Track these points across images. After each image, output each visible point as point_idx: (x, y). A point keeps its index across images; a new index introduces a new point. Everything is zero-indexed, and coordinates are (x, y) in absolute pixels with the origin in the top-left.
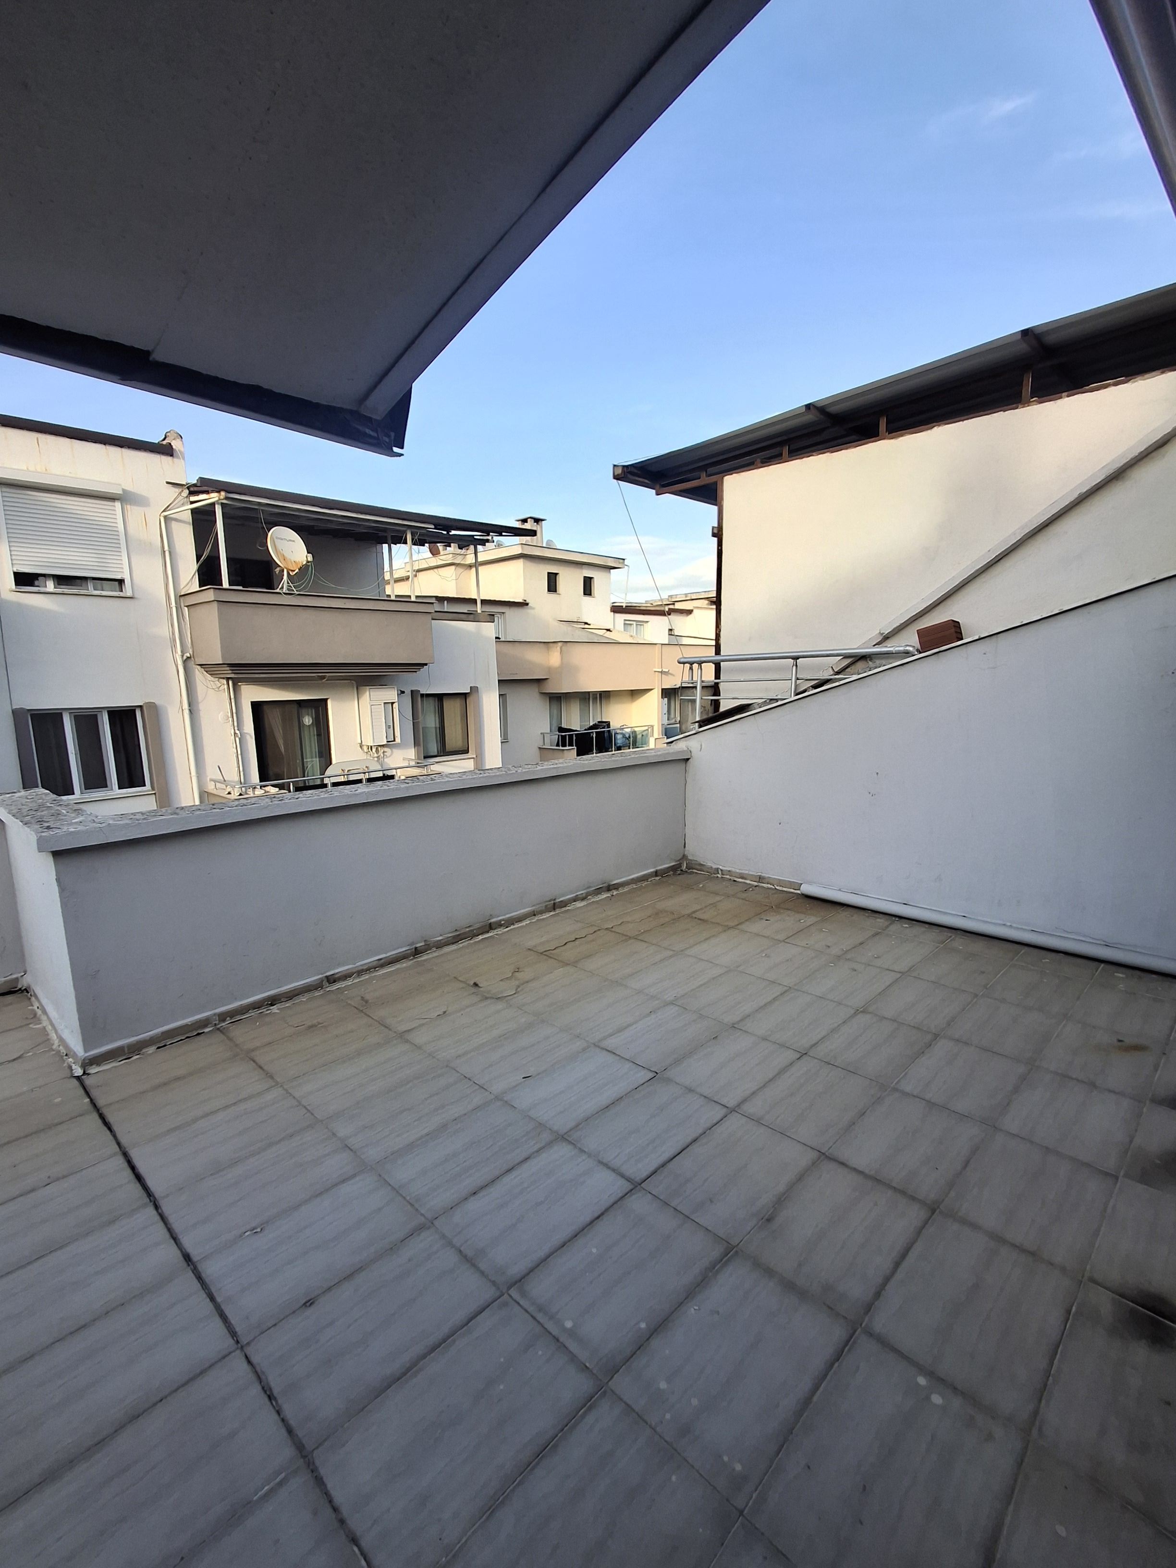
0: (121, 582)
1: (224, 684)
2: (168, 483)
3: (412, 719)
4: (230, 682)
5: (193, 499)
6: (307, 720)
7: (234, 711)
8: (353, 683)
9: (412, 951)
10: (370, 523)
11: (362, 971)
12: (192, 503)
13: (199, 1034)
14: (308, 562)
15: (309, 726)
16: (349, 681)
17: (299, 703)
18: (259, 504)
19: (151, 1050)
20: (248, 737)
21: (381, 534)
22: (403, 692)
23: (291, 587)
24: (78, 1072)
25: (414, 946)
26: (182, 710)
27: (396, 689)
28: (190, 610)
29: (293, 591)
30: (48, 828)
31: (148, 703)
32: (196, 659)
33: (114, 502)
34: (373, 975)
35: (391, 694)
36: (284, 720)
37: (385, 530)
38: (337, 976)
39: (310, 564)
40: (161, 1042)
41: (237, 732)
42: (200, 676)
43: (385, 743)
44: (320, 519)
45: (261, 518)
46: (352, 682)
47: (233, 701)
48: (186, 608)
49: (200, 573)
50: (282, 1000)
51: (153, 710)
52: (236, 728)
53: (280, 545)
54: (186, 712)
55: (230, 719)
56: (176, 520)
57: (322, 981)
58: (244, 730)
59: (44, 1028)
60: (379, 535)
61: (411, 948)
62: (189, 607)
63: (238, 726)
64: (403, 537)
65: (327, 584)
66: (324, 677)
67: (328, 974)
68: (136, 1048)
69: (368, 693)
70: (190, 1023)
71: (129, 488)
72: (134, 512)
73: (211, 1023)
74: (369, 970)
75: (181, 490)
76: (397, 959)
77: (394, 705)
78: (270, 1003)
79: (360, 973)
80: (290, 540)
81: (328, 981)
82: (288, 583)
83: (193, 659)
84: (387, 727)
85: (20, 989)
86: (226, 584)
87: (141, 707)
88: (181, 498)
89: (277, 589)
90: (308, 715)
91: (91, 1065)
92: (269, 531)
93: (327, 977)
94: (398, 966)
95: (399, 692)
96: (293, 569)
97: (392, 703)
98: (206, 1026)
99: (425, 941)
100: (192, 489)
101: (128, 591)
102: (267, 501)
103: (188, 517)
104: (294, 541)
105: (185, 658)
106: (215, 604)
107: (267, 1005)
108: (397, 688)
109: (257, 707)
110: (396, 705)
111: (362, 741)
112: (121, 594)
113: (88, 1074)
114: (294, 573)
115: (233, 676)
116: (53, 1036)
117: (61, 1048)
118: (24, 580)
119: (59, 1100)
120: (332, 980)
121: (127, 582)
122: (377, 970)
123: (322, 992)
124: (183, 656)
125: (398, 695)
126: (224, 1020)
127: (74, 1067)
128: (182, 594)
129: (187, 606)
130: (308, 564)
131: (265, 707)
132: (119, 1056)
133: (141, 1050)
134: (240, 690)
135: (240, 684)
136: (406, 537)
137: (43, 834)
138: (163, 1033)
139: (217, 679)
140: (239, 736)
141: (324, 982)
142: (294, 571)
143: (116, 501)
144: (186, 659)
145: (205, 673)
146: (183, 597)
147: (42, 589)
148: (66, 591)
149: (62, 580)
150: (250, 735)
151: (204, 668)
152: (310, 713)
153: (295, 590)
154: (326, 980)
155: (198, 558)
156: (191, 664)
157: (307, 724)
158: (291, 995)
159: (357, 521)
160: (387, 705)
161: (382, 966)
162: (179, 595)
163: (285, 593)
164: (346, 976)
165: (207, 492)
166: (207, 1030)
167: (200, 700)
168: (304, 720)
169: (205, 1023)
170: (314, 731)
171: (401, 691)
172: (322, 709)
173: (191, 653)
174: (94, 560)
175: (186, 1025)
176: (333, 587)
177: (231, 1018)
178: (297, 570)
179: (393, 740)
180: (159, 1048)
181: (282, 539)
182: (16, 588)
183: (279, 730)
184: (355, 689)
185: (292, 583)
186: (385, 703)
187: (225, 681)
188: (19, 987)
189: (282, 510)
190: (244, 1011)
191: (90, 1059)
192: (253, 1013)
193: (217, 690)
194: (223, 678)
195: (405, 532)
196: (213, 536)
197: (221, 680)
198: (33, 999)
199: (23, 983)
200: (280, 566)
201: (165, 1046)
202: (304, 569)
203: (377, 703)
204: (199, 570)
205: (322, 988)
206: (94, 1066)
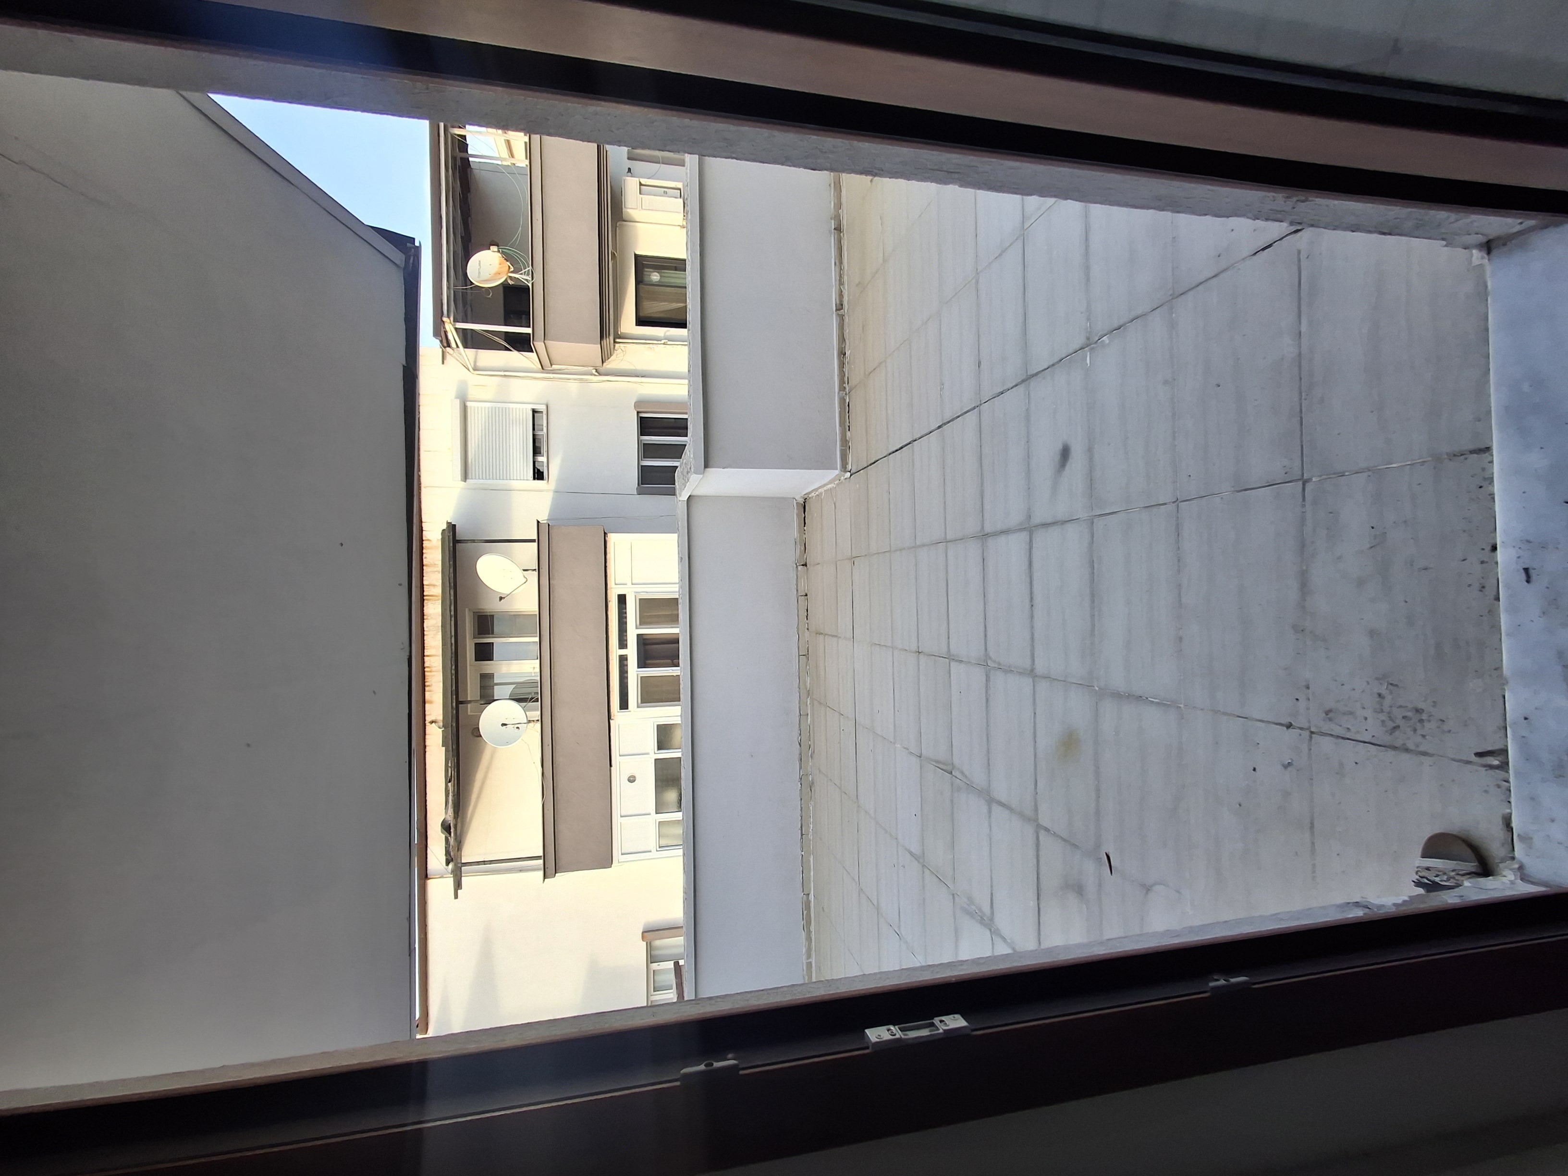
0: (534, 412)
2: (443, 363)
3: (658, 165)
4: (618, 340)
5: (453, 345)
6: (655, 277)
7: (643, 341)
8: (620, 225)
9: (836, 234)
10: (449, 176)
11: (840, 280)
12: (458, 346)
13: (849, 405)
14: (499, 251)
15: (661, 276)
16: (617, 228)
17: (639, 281)
18: (448, 288)
19: (848, 434)
20: (668, 334)
21: (459, 162)
22: (629, 170)
23: (525, 272)
24: (848, 474)
25: (833, 231)
26: (642, 382)
27: (624, 178)
28: (555, 363)
29: (529, 270)
30: (690, 469)
31: (635, 407)
32: (598, 365)
33: (467, 406)
34: (846, 272)
35: (631, 185)
36: (655, 300)
37: (454, 159)
38: (838, 302)
39: (500, 250)
40: (845, 427)
41: (663, 342)
42: (611, 364)
43: (681, 201)
44: (453, 229)
45: (462, 289)
46: (618, 225)
47: (633, 341)
48: (553, 366)
49: (521, 349)
50: (843, 346)
51: (639, 404)
53: (485, 275)
54: (643, 379)
55: (650, 346)
56: (475, 362)
57: (838, 314)
58: (661, 336)
59: (825, 491)
60: (460, 164)
61: (833, 234)
62: (552, 364)
63: (658, 340)
64: (459, 139)
65: (518, 235)
66: (613, 254)
67: (834, 309)
68: (845, 442)
69: (629, 211)
70: (839, 410)
71: (453, 394)
72: (473, 393)
73: (844, 397)
74: (841, 274)
75: (447, 354)
76: (839, 248)
77: (643, 183)
78: (842, 356)
79: (841, 283)
80: (480, 265)
81: (840, 310)
82: (521, 274)
83: (597, 368)
84: (665, 195)
85: (804, 502)
86: (528, 330)
87: (638, 413)
88: (454, 355)
89: (529, 286)
90: (650, 275)
91: (846, 468)
92: (474, 284)
93: (837, 310)
94: (845, 248)
95: (629, 174)
96: (507, 268)
97: (641, 184)
98: (845, 400)
99: (831, 219)
100: (445, 345)
101: (541, 408)
102: (444, 280)
103: (471, 352)
104: (480, 261)
105: (596, 374)
106: (548, 342)
107: (843, 358)
108: (625, 176)
109: (641, 321)
110: (643, 181)
111: (679, 226)
112: (545, 412)
113: (851, 470)
114: (511, 267)
115: (612, 338)
116: (829, 486)
117: (836, 483)
118: (538, 475)
119: (858, 486)
120: (840, 307)
121: (535, 407)
122: (843, 268)
123: (846, 317)
124: (595, 375)
125: (632, 177)
126: (845, 388)
127: (845, 477)
128: (540, 367)
129: (551, 365)
130: (501, 252)
131: (641, 314)
132: (846, 452)
133: (847, 440)
134: (624, 333)
135: (620, 333)
136: (459, 135)
137: (693, 471)
138: (840, 426)
139: (615, 351)
140: (667, 340)
141: (840, 313)
142: (509, 267)
143: (466, 405)
144: (598, 373)
145: (609, 360)
146: (544, 367)
147: (545, 464)
148: (545, 449)
149: (536, 451)
150: (665, 332)
151: (605, 360)
152: (648, 273)
153: (529, 269)
154: (838, 311)
155: (507, 349)
156: (601, 369)
157: (659, 278)
158: (842, 339)
159: (449, 191)
160: (643, 192)
161: (841, 263)
162: (542, 370)
163: (532, 279)
164: (841, 295)
165: (446, 332)
166: (847, 401)
167: (634, 368)
168: (654, 281)
169: (842, 400)
170: (667, 273)
171: (628, 172)
172: (644, 261)
173: (592, 368)
174: (518, 428)
175: (840, 412)
176: (522, 229)
177: (844, 383)
178: (508, 263)
179: (679, 191)
180: (849, 430)
181: (479, 273)
182: (545, 480)
183: (664, 305)
184: (625, 223)
185: (522, 270)
186: (640, 193)
187: (617, 345)
188: (802, 502)
189: (451, 268)
190: (843, 374)
191: (842, 468)
192: (846, 369)
193: (624, 353)
194: (614, 346)
195: (453, 136)
196: (485, 334)
197: (616, 348)
198: (810, 496)
199: (801, 501)
200: (506, 279)
201: (849, 426)
202: (507, 257)
203: (639, 202)
204: (519, 350)
205: (844, 315)
206: (847, 466)
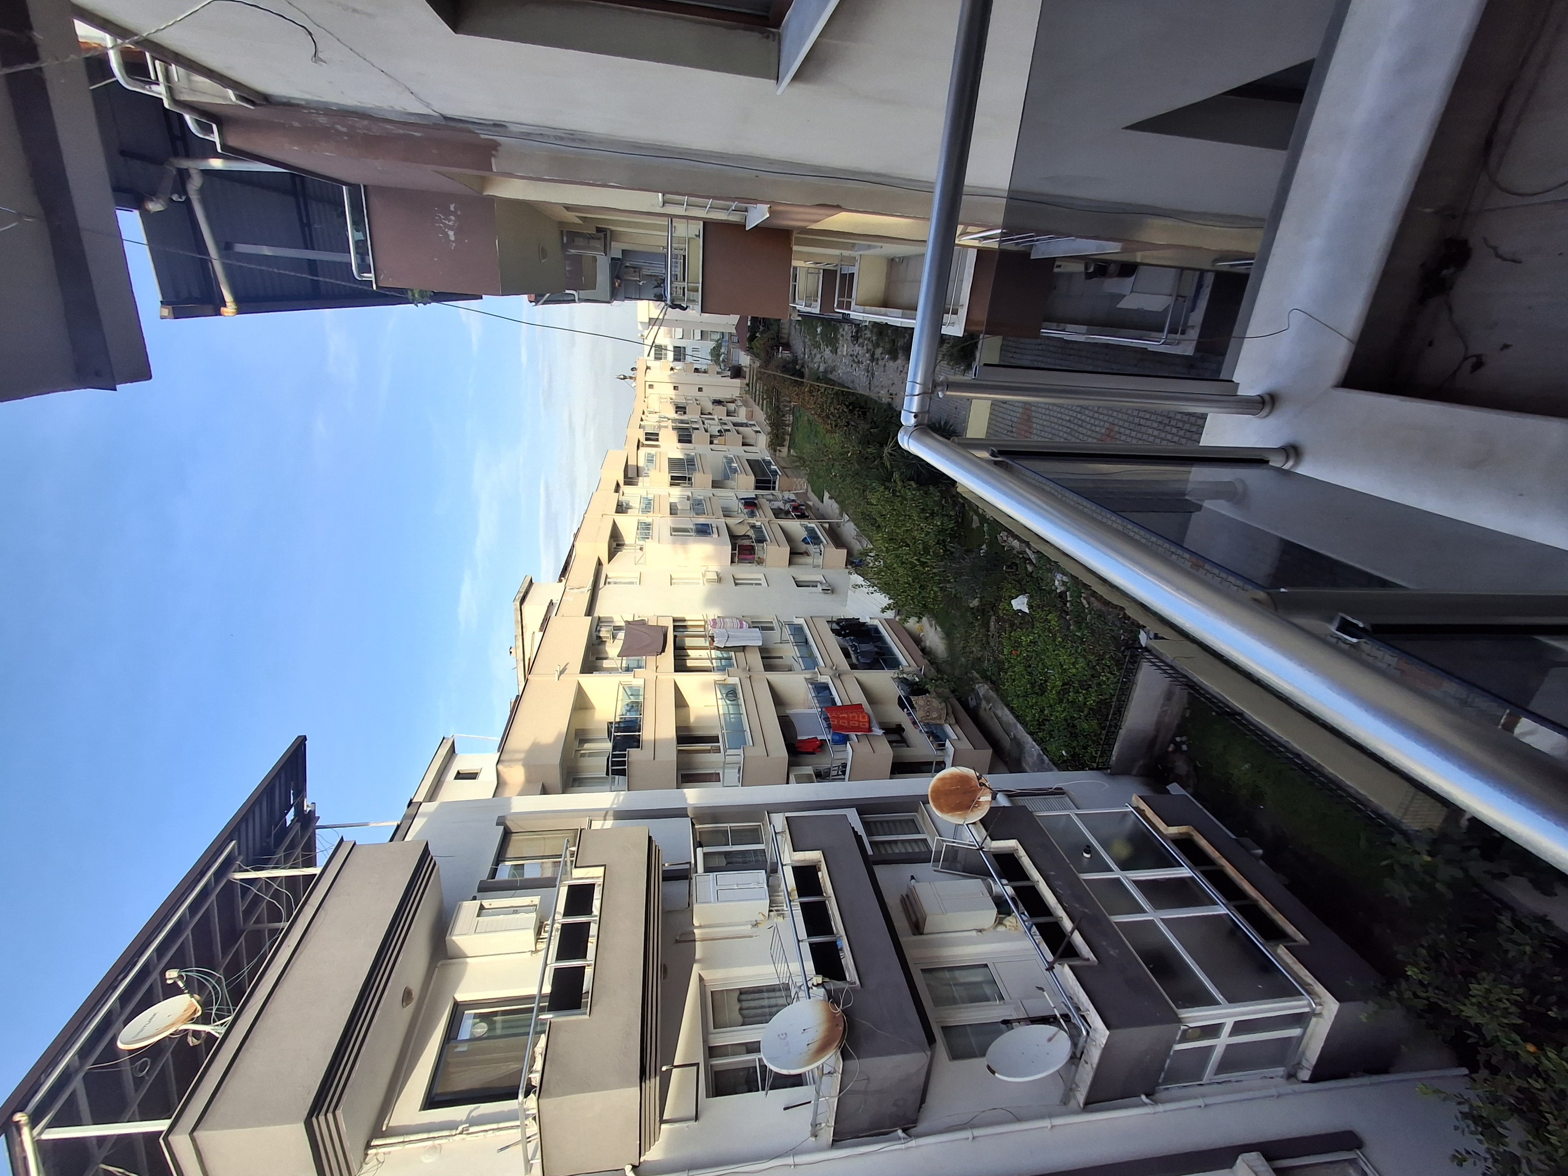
1: (376, 1154)
4: (377, 1142)
7: (425, 1136)
8: (442, 964)
17: (446, 1042)
36: (467, 1063)
41: (464, 1129)
46: (439, 965)
47: (407, 1138)
52: (454, 1132)
55: (437, 1142)
58: (459, 1120)
63: (451, 1129)
77: (485, 905)
97: (482, 907)
109: (433, 1101)
131: (436, 1090)
134: (394, 1127)
135: (384, 1129)
140: (468, 1125)
150: (471, 1112)
172: (466, 1010)
186: (478, 916)
187: (371, 1152)
193: (380, 1165)
